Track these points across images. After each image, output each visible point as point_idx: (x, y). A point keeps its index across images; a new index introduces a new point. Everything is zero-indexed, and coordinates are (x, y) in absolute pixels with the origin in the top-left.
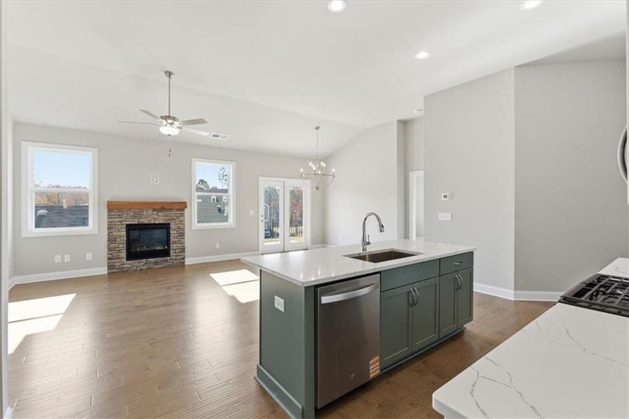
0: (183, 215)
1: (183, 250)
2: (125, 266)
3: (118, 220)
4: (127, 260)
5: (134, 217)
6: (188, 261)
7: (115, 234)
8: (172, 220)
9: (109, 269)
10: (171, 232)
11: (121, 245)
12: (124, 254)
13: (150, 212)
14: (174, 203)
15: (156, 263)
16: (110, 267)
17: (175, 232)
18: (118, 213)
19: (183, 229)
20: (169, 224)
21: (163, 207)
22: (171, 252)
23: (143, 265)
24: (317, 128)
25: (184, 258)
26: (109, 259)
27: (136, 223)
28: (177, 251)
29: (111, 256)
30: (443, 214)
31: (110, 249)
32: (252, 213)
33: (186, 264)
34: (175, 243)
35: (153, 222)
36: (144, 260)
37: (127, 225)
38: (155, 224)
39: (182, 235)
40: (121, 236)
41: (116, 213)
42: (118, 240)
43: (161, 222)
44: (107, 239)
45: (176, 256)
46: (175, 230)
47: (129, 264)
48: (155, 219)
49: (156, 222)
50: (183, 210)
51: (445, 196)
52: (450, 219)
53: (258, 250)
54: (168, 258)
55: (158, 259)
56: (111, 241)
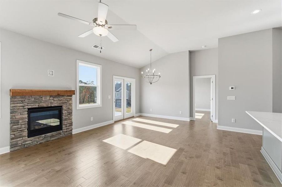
0: (71, 99)
1: (71, 124)
2: (27, 143)
3: (21, 105)
4: (28, 137)
5: (35, 102)
6: (74, 132)
7: (17, 117)
8: (63, 103)
9: (11, 148)
10: (64, 112)
11: (23, 126)
12: (26, 133)
13: (48, 98)
14: (66, 91)
15: (52, 136)
16: (12, 146)
17: (66, 112)
18: (20, 99)
19: (71, 110)
20: (61, 106)
21: (58, 94)
22: (63, 126)
23: (42, 140)
24: (151, 50)
25: (71, 130)
26: (12, 139)
27: (37, 106)
28: (68, 125)
29: (13, 136)
30: (230, 97)
31: (12, 130)
32: (110, 97)
33: (73, 134)
34: (66, 119)
35: (50, 105)
36: (43, 135)
37: (29, 109)
38: (51, 107)
39: (70, 113)
40: (22, 119)
41: (18, 99)
42: (20, 122)
43: (56, 105)
44: (9, 122)
45: (66, 129)
46: (66, 110)
47: (30, 141)
48: (51, 103)
49: (52, 106)
50: (71, 96)
51: (232, 88)
52: (235, 99)
53: (113, 120)
54: (61, 131)
55: (54, 133)
56: (14, 123)
